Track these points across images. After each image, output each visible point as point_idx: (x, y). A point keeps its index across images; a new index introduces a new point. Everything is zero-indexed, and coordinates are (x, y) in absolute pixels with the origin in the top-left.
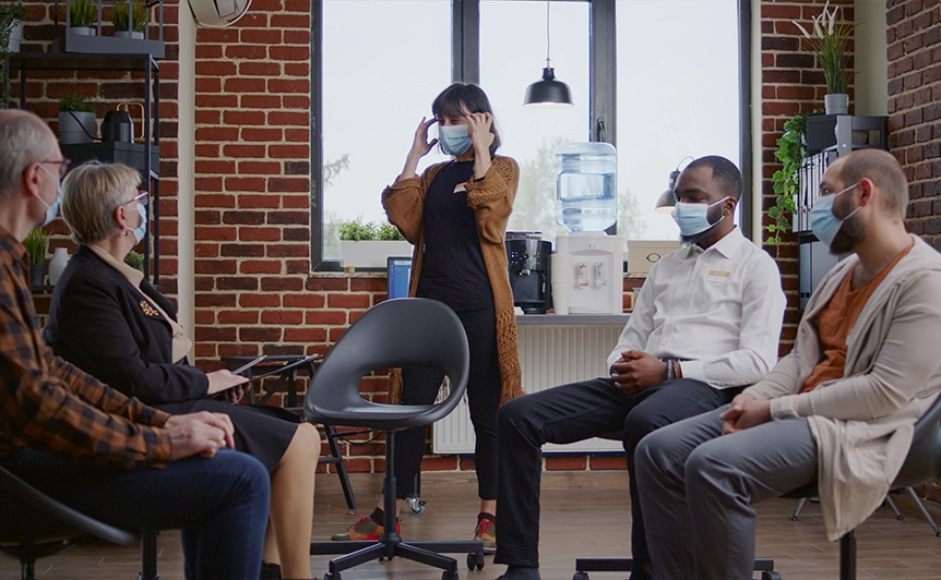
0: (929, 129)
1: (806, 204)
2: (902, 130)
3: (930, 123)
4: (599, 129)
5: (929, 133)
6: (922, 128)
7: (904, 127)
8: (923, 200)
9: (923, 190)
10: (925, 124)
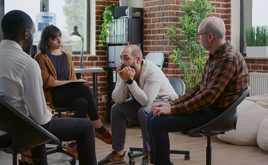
0: (163, 13)
1: (114, 34)
2: (150, 13)
3: (163, 11)
4: (44, 7)
5: (163, 14)
6: (159, 13)
7: (151, 11)
8: (160, 34)
9: (159, 31)
10: (160, 11)
